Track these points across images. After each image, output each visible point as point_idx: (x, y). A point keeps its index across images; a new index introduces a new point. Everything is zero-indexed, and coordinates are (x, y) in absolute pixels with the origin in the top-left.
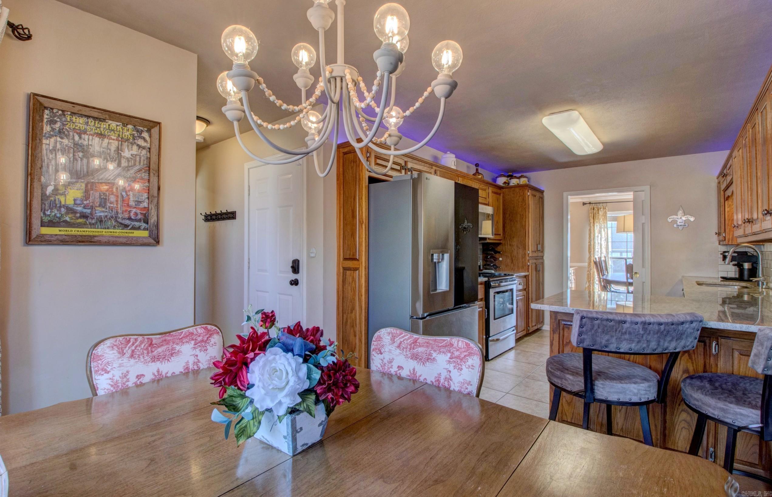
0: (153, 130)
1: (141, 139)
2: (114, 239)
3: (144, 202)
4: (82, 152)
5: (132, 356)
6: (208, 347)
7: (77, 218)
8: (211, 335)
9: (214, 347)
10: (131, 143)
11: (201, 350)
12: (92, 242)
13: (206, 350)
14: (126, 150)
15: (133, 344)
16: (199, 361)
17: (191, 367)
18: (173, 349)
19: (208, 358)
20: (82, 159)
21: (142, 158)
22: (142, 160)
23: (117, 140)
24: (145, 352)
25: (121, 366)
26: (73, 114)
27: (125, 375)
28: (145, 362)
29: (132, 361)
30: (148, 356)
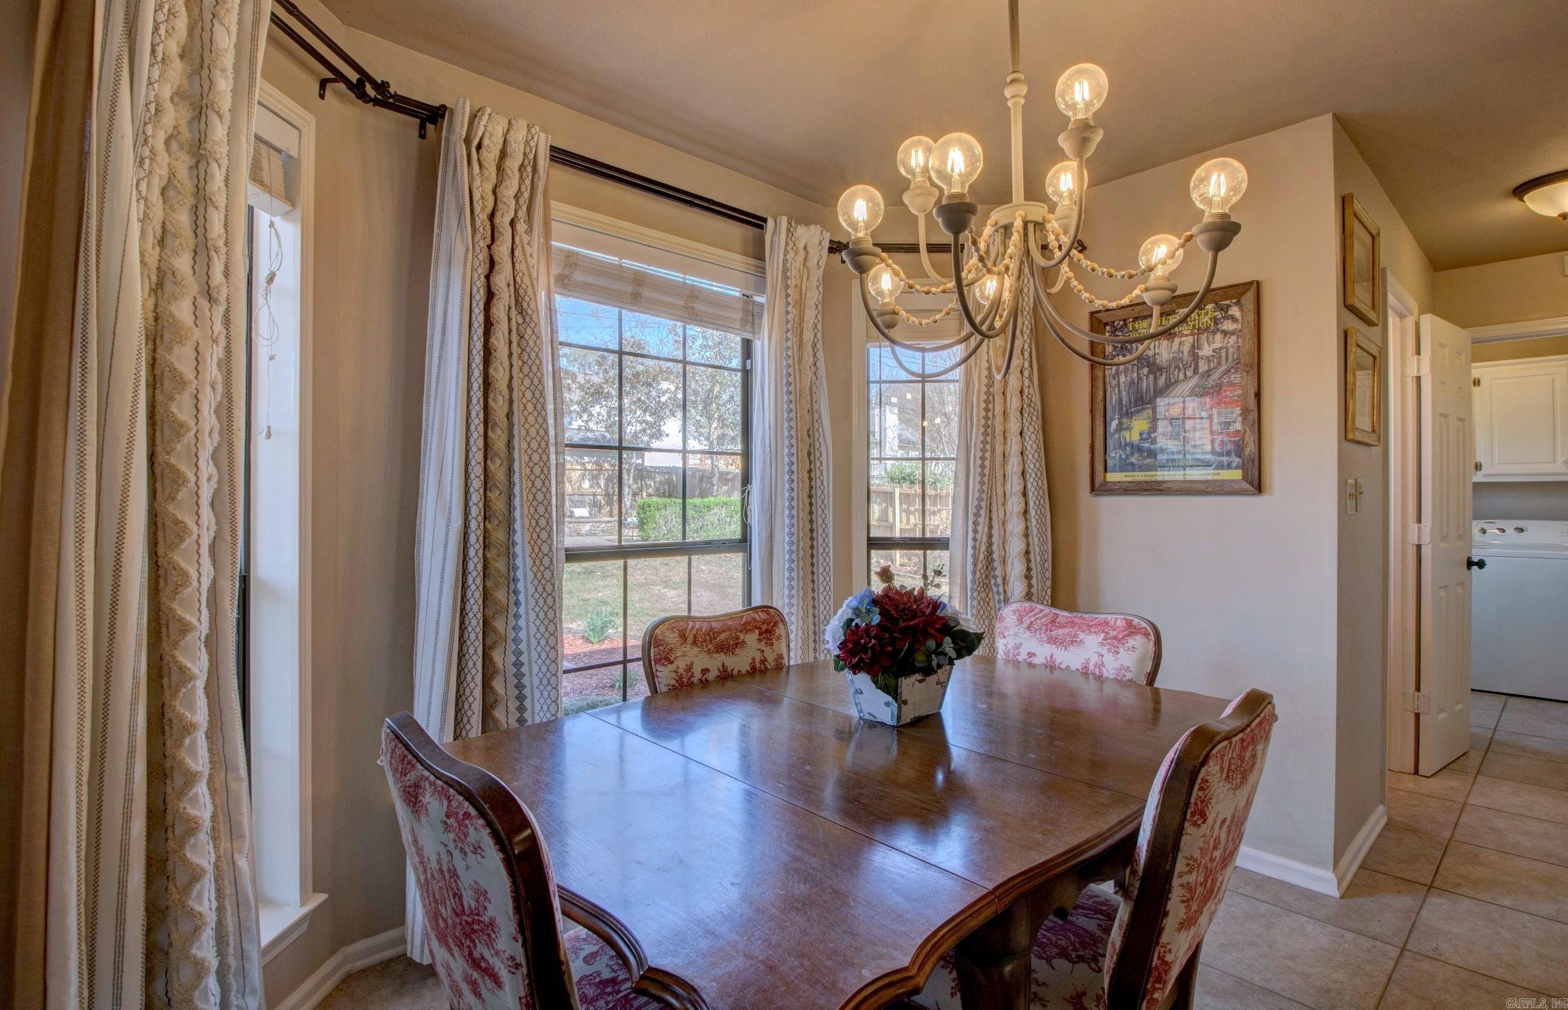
0: (1243, 300)
1: (1228, 319)
2: (1188, 485)
3: (1235, 422)
4: (1148, 367)
5: (1029, 628)
6: (1121, 650)
7: (1145, 459)
8: (1131, 634)
9: (1130, 652)
10: (1213, 332)
11: (1109, 651)
12: (1160, 490)
13: (1117, 653)
14: (1206, 345)
15: (1034, 615)
16: (1103, 664)
17: (1091, 668)
18: (1075, 636)
19: (1117, 665)
20: (1147, 376)
21: (1231, 350)
22: (1230, 354)
23: (1192, 334)
24: (1044, 628)
25: (1016, 634)
26: (1136, 319)
27: (1018, 647)
28: (1041, 641)
29: (1028, 633)
30: (1045, 633)
